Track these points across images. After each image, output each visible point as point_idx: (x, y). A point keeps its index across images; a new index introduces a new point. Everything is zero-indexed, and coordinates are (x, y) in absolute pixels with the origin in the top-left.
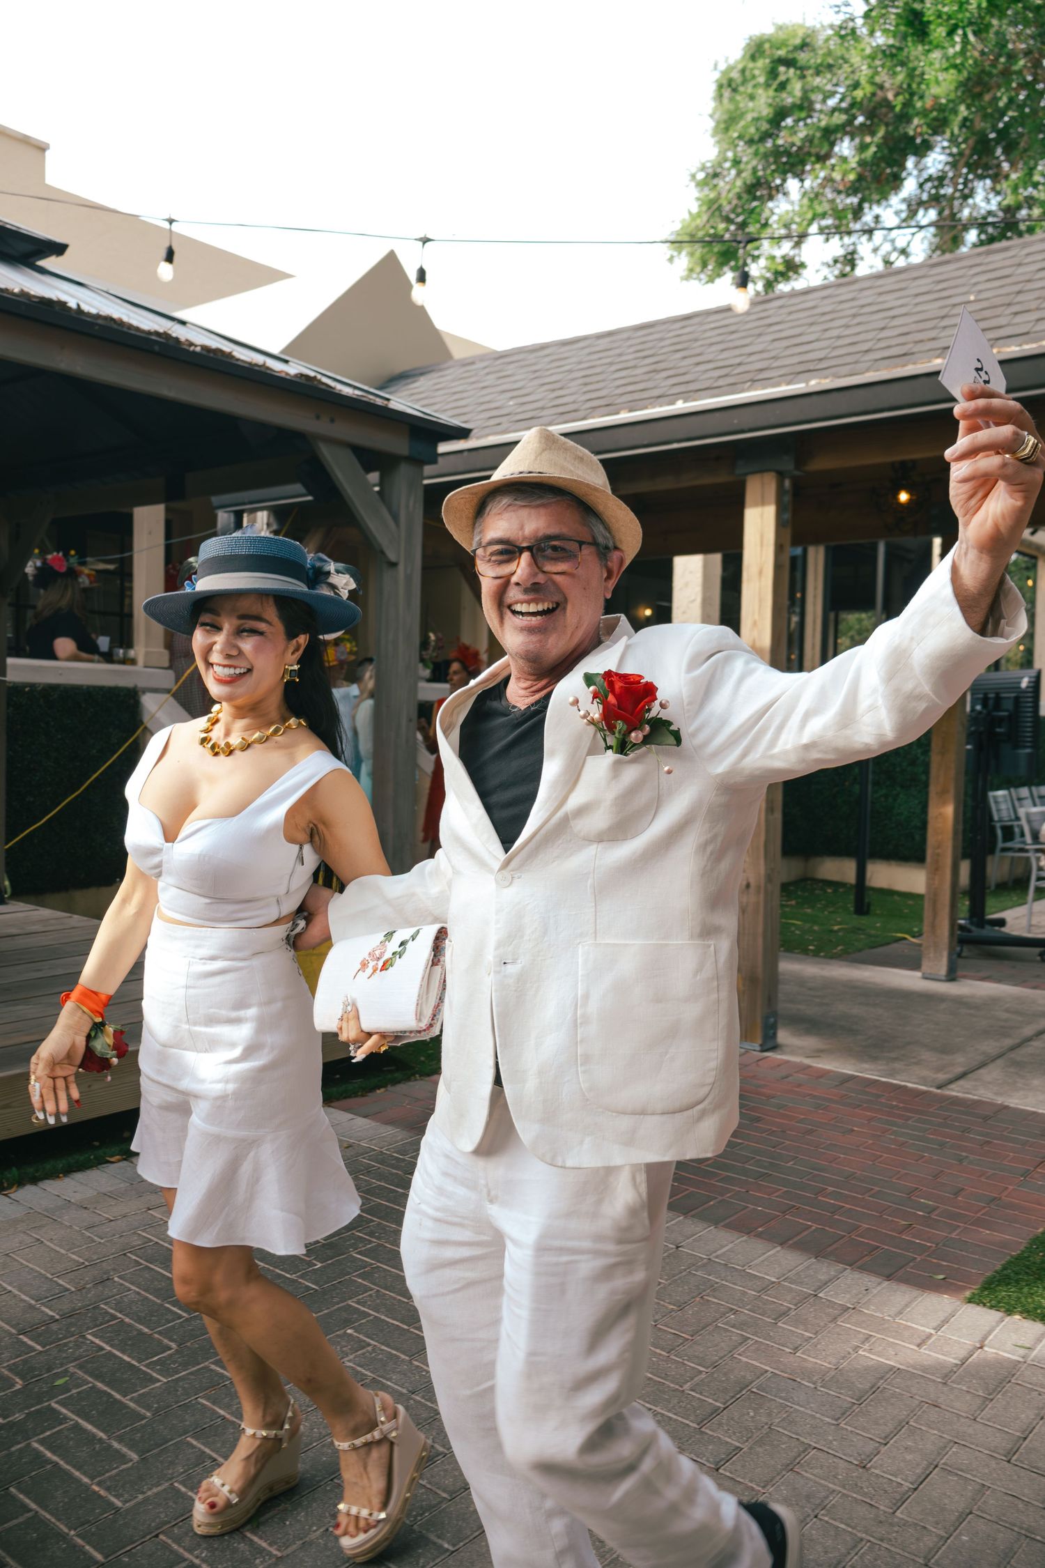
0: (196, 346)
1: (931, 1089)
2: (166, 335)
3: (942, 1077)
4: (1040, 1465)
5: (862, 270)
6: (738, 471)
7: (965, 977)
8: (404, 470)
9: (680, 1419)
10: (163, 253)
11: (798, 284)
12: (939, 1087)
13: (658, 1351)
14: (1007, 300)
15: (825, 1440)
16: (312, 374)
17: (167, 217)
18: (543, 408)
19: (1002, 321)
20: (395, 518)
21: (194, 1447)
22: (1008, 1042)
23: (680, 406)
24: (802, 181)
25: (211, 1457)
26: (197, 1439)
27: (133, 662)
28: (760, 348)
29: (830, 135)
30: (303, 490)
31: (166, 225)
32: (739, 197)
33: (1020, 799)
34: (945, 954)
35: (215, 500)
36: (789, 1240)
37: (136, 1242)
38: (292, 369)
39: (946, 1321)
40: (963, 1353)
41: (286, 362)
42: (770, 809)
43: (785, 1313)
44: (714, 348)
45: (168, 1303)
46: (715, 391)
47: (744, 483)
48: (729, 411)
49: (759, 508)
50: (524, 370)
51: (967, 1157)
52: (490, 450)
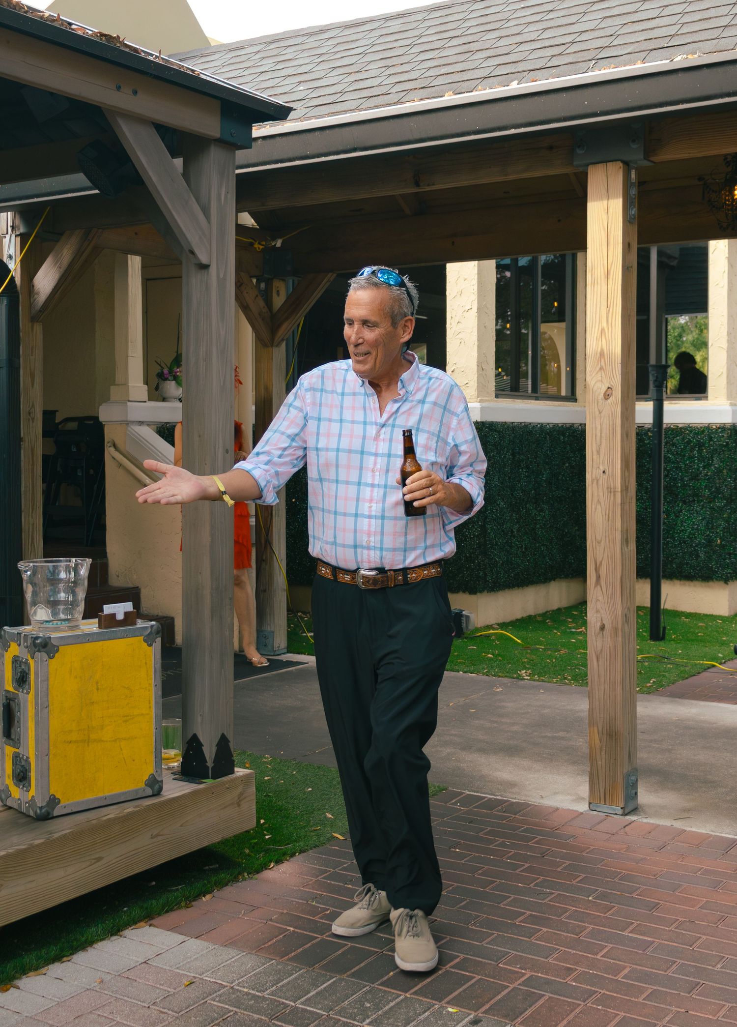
6: (575, 163)
8: (215, 155)
20: (206, 211)
23: (517, 87)
28: (592, 25)
42: (625, 541)
44: (532, 28)
46: (554, 70)
47: (586, 175)
48: (579, 92)
49: (605, 202)
50: (306, 54)
52: (290, 137)
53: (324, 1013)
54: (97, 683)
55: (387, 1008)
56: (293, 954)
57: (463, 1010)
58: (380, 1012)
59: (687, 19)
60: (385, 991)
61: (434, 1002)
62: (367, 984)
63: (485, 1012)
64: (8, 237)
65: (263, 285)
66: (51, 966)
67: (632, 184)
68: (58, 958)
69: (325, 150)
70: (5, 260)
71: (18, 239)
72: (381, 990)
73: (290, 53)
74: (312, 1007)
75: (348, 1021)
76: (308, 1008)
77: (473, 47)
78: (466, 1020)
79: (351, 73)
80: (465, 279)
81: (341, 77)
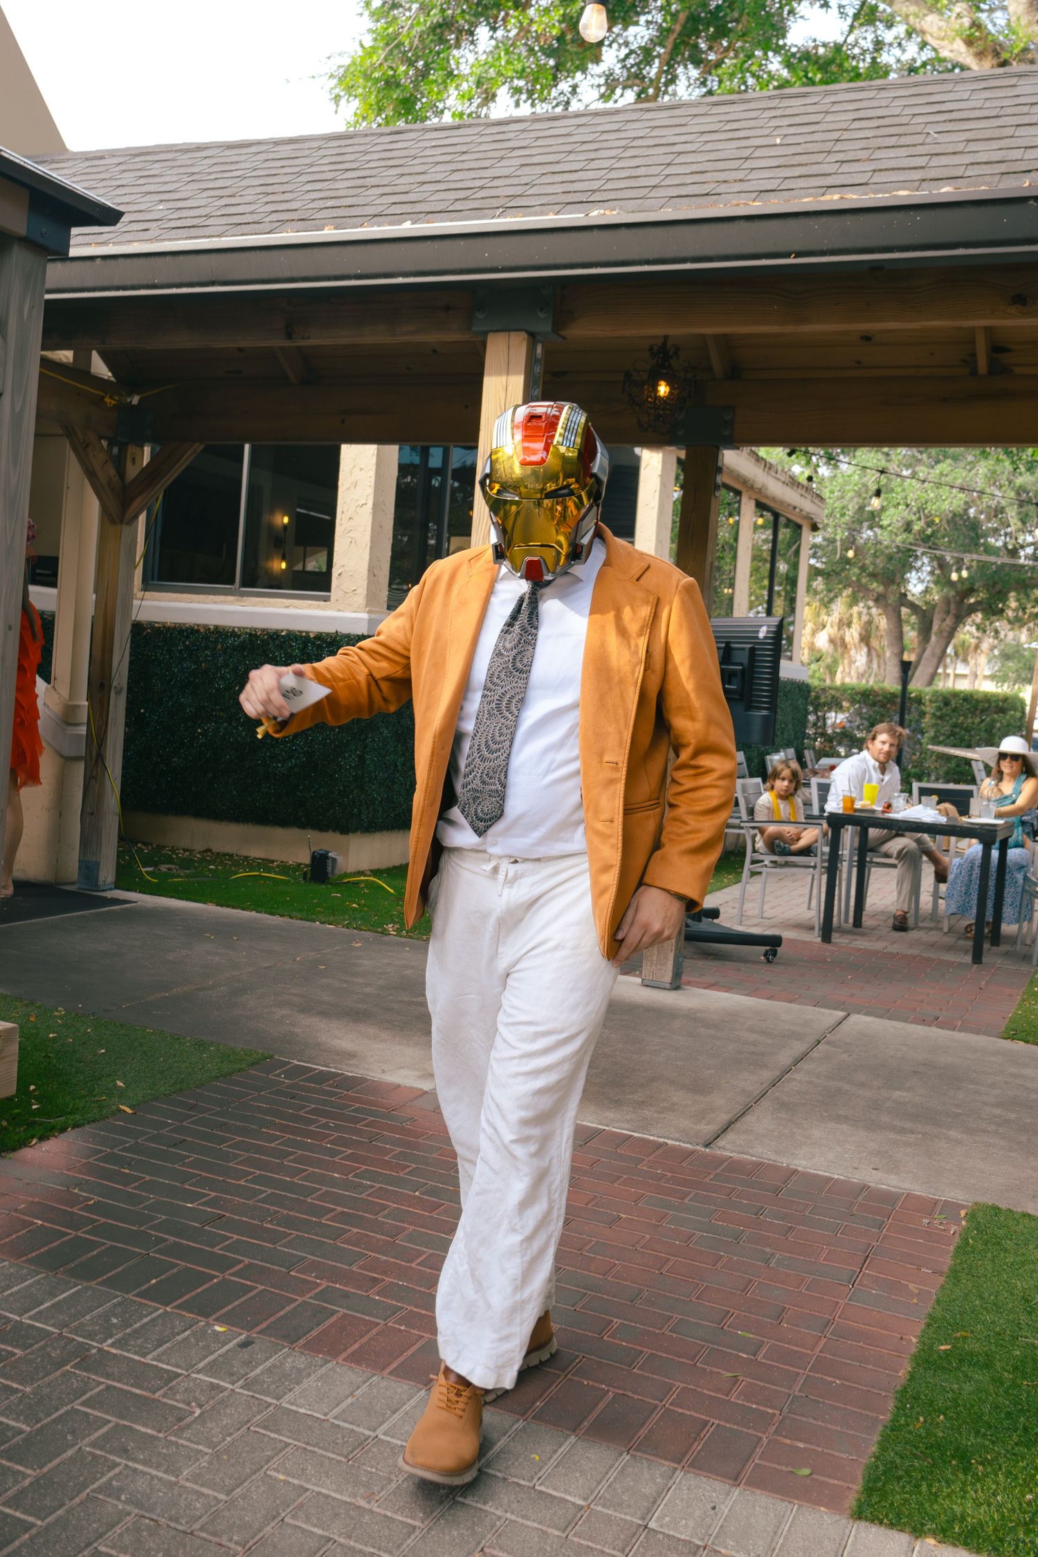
1: (699, 1147)
3: (705, 1127)
6: (474, 329)
12: (706, 1146)
14: (828, 147)
18: (207, 217)
19: (827, 168)
22: (767, 1075)
23: (407, 228)
28: (506, 172)
34: (670, 952)
36: (582, 1422)
44: (439, 168)
46: (452, 214)
47: (484, 345)
48: (479, 241)
49: (504, 378)
50: (175, 171)
51: (773, 1254)
52: (135, 260)
53: (55, 1331)
55: (137, 1325)
56: (34, 1254)
57: (234, 1329)
58: (128, 1331)
59: (613, 175)
60: (140, 1303)
61: (199, 1318)
62: (119, 1294)
63: (261, 1331)
65: (115, 449)
67: (537, 361)
69: (177, 280)
72: (135, 1302)
73: (156, 169)
74: (41, 1323)
75: (85, 1341)
76: (37, 1324)
77: (368, 182)
78: (235, 1342)
79: (222, 197)
80: (361, 469)
81: (210, 200)
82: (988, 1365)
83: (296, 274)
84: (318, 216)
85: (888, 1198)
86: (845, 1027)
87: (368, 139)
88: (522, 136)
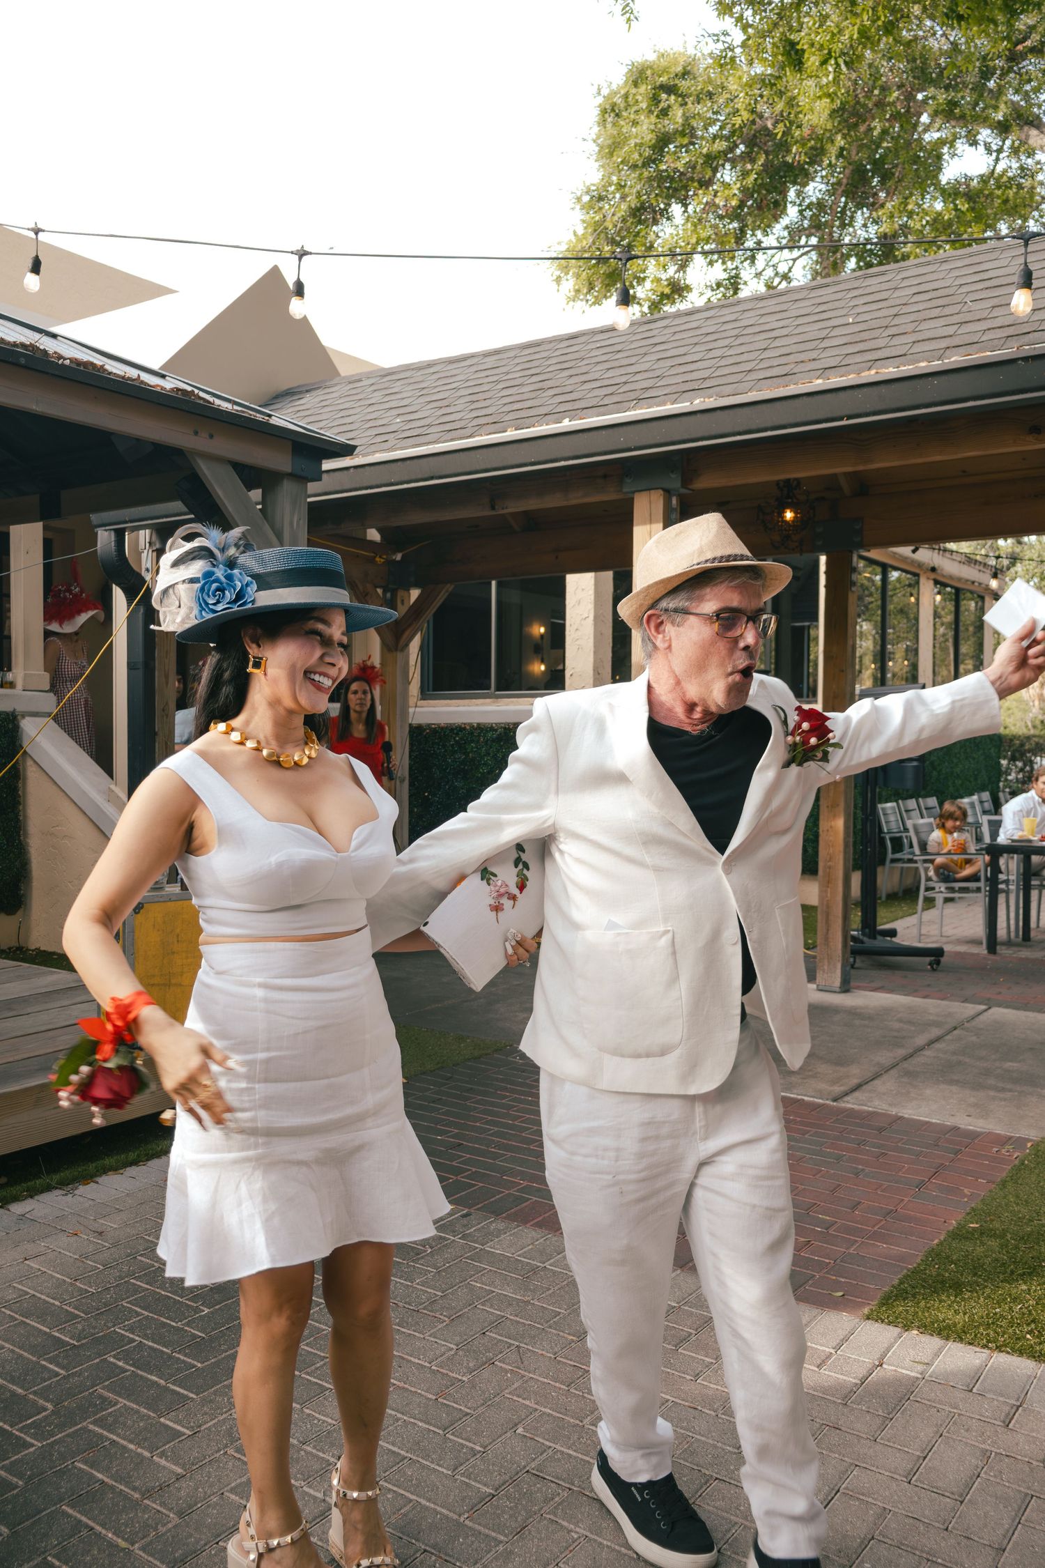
0: (65, 359)
1: (828, 1102)
2: (33, 347)
3: (838, 1089)
4: (940, 1484)
5: (744, 293)
6: (626, 489)
7: (858, 988)
8: (287, 487)
9: (580, 1456)
10: (29, 264)
11: (682, 306)
12: (835, 1100)
13: (557, 1385)
14: (884, 322)
15: (727, 1470)
16: (189, 389)
17: (33, 226)
18: (429, 426)
19: (880, 343)
20: (279, 536)
21: (70, 1516)
22: (901, 1052)
23: (567, 424)
24: (685, 206)
25: (87, 1526)
26: (73, 1507)
27: (12, 685)
28: (644, 367)
29: (712, 161)
30: (185, 509)
31: (32, 235)
32: (624, 220)
33: (907, 811)
34: (839, 966)
35: (94, 518)
37: (11, 1295)
38: (168, 384)
39: (846, 1339)
40: (862, 1372)
41: (163, 376)
43: (686, 1339)
44: (599, 367)
45: (44, 1360)
46: (602, 409)
47: (632, 500)
48: (616, 429)
49: (648, 526)
50: (411, 387)
51: (863, 1170)
52: (377, 467)
54: (178, 936)
57: (460, 1208)
59: (723, 362)
63: (478, 1209)
64: (146, 551)
65: (388, 595)
66: (128, 1169)
67: (673, 510)
68: (135, 1163)
70: (143, 573)
71: (155, 554)
73: (399, 386)
77: (545, 385)
79: (444, 407)
81: (432, 411)
82: (1002, 1236)
83: (489, 466)
84: (506, 418)
85: (973, 1135)
86: (982, 1018)
87: (553, 344)
88: (665, 332)
